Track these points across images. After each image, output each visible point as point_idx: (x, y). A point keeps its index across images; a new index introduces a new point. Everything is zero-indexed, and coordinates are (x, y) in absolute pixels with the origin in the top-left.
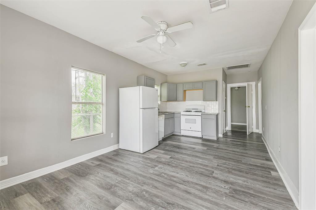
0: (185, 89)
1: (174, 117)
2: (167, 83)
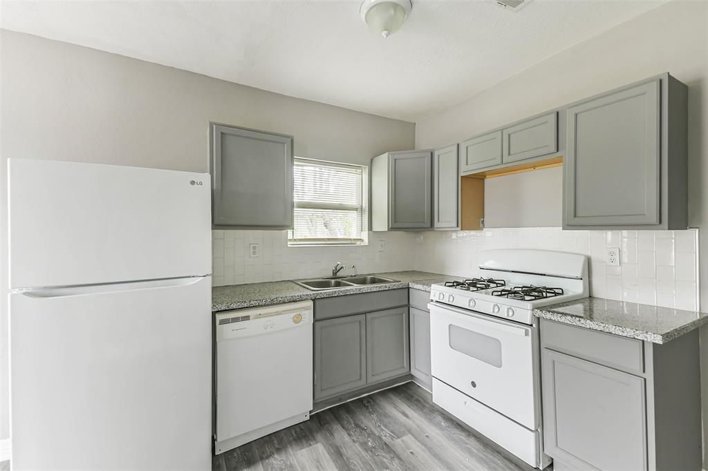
0: (465, 171)
1: (408, 306)
2: (386, 154)
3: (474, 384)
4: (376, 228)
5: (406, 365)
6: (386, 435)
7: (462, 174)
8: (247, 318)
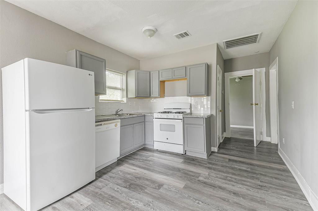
0: (161, 79)
1: (145, 122)
2: (134, 70)
3: (167, 139)
4: (129, 96)
5: (144, 141)
6: (144, 158)
7: (160, 80)
8: (101, 125)
